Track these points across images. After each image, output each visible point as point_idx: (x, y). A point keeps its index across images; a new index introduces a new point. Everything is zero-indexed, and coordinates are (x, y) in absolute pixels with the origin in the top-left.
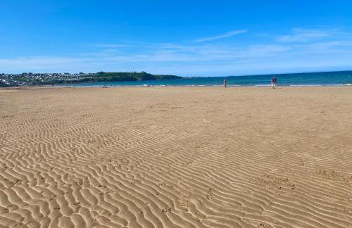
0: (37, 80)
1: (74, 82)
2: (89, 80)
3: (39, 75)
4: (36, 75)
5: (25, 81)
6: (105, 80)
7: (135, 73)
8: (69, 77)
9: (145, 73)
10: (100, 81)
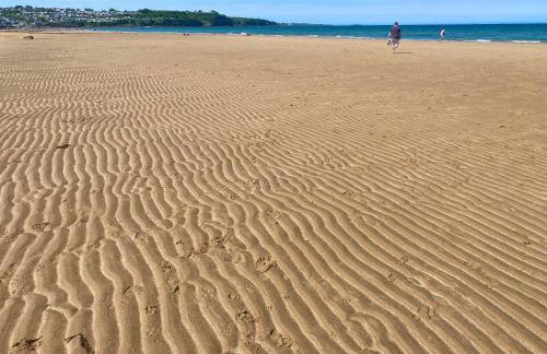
0: (43, 20)
1: (103, 25)
2: (126, 22)
3: (43, 10)
4: (39, 10)
5: (22, 19)
6: (152, 23)
7: (200, 14)
8: (94, 16)
9: (217, 14)
10: (144, 24)
